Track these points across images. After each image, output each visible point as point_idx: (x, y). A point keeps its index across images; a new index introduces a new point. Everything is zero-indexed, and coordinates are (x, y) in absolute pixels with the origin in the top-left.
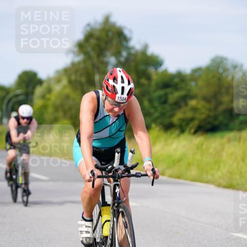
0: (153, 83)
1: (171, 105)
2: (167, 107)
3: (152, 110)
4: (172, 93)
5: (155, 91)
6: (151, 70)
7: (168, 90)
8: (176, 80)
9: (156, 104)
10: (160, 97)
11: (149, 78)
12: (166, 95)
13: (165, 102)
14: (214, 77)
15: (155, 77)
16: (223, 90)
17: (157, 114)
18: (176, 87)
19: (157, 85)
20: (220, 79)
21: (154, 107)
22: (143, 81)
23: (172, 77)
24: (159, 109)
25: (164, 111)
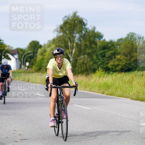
0: (98, 47)
1: (107, 58)
2: (105, 58)
3: (97, 61)
5: (99, 51)
6: (97, 40)
7: (106, 50)
8: (110, 45)
9: (100, 57)
10: (101, 54)
12: (104, 52)
13: (104, 56)
14: (129, 43)
15: (98, 44)
16: (134, 50)
17: (100, 63)
18: (109, 49)
19: (100, 47)
20: (132, 44)
21: (99, 60)
22: (93, 45)
23: (108, 43)
24: (101, 60)
25: (103, 61)
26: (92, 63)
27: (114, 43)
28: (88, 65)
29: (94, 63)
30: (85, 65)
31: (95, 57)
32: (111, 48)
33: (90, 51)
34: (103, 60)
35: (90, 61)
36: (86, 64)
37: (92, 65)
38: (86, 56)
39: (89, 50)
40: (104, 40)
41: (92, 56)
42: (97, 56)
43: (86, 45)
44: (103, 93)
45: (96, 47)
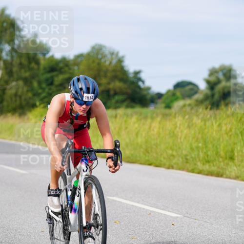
0: (42, 67)
1: (57, 86)
3: (40, 91)
4: (57, 76)
5: (43, 74)
6: (40, 56)
7: (54, 73)
8: (61, 65)
9: (44, 85)
10: (47, 80)
11: (37, 62)
12: (52, 77)
13: (52, 84)
14: (93, 62)
15: (42, 62)
16: (102, 73)
17: (44, 95)
18: (61, 71)
19: (45, 69)
20: (99, 64)
21: (43, 89)
22: (33, 65)
23: (58, 62)
24: (47, 90)
25: (50, 92)
26: (30, 95)
27: (68, 61)
28: (23, 98)
29: (34, 95)
30: (18, 99)
31: (35, 84)
32: (63, 70)
33: (27, 74)
34: (50, 89)
35: (28, 91)
36: (20, 97)
37: (30, 98)
38: (21, 83)
39: (25, 72)
40: (52, 56)
41: (31, 83)
42: (39, 83)
43: (21, 64)
45: (38, 69)
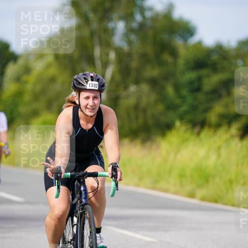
0: (181, 62)
1: (207, 93)
2: (201, 96)
3: (178, 101)
4: (208, 76)
6: (178, 42)
7: (204, 72)
8: (215, 57)
9: (184, 92)
10: (191, 83)
11: (174, 53)
13: (198, 89)
15: (182, 52)
17: (184, 108)
18: (214, 68)
21: (183, 98)
22: (167, 57)
23: (209, 52)
24: (189, 100)
25: (196, 103)
26: (161, 107)
27: (228, 51)
28: (149, 113)
29: (168, 108)
31: (170, 90)
32: (218, 66)
33: (156, 72)
35: (157, 101)
36: (144, 111)
37: (160, 113)
38: (145, 87)
41: (162, 88)
42: (177, 87)
44: (192, 195)
45: (175, 64)
